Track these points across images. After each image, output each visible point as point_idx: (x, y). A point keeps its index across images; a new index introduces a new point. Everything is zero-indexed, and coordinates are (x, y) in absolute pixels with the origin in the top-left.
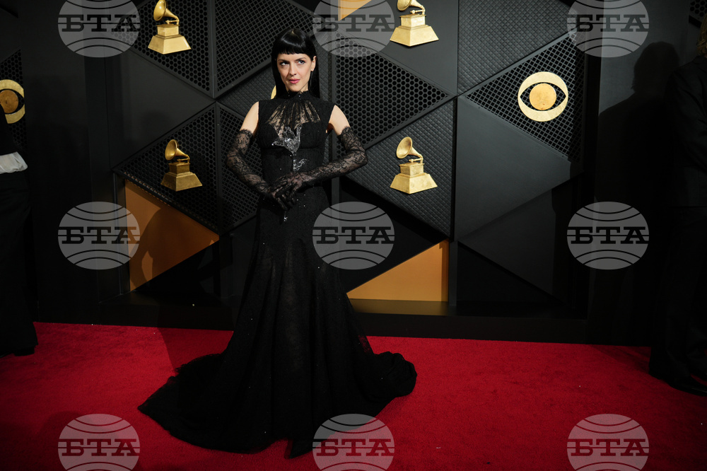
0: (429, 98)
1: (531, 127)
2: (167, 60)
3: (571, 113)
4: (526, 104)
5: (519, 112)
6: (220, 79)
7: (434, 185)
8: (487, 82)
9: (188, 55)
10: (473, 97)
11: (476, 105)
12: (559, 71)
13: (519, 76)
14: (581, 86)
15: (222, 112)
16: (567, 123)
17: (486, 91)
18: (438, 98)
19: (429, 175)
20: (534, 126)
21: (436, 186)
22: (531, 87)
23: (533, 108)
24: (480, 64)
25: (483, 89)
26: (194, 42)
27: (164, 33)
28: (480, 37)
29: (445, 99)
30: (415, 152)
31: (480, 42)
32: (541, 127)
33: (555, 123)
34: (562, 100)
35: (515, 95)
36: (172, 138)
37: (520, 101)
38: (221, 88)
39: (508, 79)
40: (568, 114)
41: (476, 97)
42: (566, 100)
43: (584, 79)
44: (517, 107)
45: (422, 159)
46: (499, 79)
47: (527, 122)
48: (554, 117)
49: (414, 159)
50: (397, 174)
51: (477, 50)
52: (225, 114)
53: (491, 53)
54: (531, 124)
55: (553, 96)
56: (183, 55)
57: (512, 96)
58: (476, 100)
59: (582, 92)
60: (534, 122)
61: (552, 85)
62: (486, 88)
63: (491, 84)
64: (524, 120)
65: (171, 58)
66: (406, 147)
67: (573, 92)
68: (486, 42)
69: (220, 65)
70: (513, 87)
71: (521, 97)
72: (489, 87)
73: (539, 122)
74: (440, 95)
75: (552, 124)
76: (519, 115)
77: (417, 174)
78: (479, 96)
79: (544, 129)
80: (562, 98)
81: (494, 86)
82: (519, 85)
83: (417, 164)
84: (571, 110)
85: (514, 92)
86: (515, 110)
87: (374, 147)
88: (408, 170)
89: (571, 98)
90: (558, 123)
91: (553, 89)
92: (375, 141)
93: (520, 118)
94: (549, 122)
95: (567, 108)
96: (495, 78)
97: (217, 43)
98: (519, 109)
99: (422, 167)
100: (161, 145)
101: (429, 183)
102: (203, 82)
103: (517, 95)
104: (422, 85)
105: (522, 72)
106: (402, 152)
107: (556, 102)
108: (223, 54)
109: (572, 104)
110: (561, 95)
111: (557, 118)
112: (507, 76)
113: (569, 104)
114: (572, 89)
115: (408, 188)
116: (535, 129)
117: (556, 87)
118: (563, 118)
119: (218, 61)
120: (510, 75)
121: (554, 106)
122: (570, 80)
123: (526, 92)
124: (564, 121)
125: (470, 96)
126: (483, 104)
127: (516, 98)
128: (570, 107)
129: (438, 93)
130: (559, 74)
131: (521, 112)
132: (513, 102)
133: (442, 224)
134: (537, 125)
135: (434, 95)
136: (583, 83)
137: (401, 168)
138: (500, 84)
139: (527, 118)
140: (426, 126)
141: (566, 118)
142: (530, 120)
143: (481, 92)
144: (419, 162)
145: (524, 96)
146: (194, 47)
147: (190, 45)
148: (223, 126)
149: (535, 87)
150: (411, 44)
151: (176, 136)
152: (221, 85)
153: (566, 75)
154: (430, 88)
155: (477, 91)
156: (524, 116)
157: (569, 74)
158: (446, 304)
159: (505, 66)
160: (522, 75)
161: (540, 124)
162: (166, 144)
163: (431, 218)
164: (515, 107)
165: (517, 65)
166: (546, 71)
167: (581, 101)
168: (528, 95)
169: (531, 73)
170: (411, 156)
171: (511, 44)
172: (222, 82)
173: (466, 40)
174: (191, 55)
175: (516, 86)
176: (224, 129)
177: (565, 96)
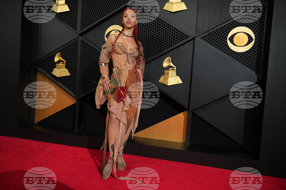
0: (181, 38)
1: (234, 55)
2: (59, 16)
3: (256, 49)
4: (232, 43)
5: (227, 47)
6: (82, 25)
7: (181, 82)
8: (211, 31)
9: (68, 13)
10: (204, 39)
11: (205, 43)
12: (250, 26)
13: (229, 28)
14: (262, 35)
15: (82, 41)
16: (254, 54)
17: (211, 35)
18: (185, 38)
19: (178, 77)
20: (235, 54)
21: (182, 83)
22: (235, 34)
23: (235, 45)
24: (208, 22)
25: (209, 34)
26: (72, 8)
27: (59, 3)
28: (209, 8)
29: (189, 39)
30: (172, 65)
31: (209, 11)
32: (239, 55)
33: (247, 54)
34: (251, 42)
35: (226, 38)
36: (59, 52)
37: (228, 41)
38: (82, 29)
39: (222, 30)
40: (255, 49)
41: (205, 38)
42: (253, 42)
43: (264, 31)
44: (227, 44)
45: (175, 68)
46: (218, 29)
47: (232, 52)
48: (246, 50)
49: (171, 68)
50: (162, 75)
51: (207, 15)
52: (83, 42)
53: (214, 16)
54: (233, 53)
55: (246, 39)
56: (66, 14)
57: (224, 38)
58: (205, 40)
59: (263, 38)
60: (235, 52)
61: (246, 34)
62: (210, 34)
63: (213, 32)
64: (230, 51)
65: (61, 15)
66: (168, 62)
67: (257, 37)
68: (212, 11)
69: (82, 18)
70: (225, 34)
71: (229, 39)
72: (212, 34)
73: (238, 53)
74: (186, 37)
75: (245, 54)
76: (228, 48)
77: (172, 76)
78: (207, 38)
79: (241, 56)
80: (251, 40)
81: (215, 33)
82: (228, 33)
83: (173, 71)
84: (256, 47)
85: (225, 37)
86: (226, 46)
87: (152, 61)
88: (168, 73)
89: (256, 41)
90: (249, 53)
91: (246, 36)
92: (152, 58)
93: (228, 50)
94: (243, 53)
95: (254, 46)
96: (216, 29)
97: (82, 8)
98: (227, 45)
99: (175, 72)
100: (54, 55)
101: (178, 81)
102: (74, 26)
103: (227, 38)
104: (178, 32)
105: (230, 26)
106: (165, 64)
107: (248, 42)
108: (84, 13)
109: (257, 44)
110: (251, 39)
111: (248, 51)
112: (222, 28)
113: (255, 44)
114: (257, 36)
115: (168, 83)
116: (236, 56)
117: (248, 35)
118: (251, 51)
119: (82, 17)
120: (224, 28)
121: (247, 45)
122: (256, 31)
123: (232, 37)
124: (252, 53)
125: (202, 38)
126: (209, 42)
127: (226, 40)
128: (256, 46)
129: (185, 35)
130: (250, 28)
131: (229, 47)
132: (225, 41)
133: (184, 103)
134: (237, 54)
135: (183, 37)
136: (263, 33)
137: (165, 72)
138: (218, 32)
139: (232, 50)
140: (178, 52)
141: (253, 51)
142: (233, 51)
143: (208, 36)
144: (174, 70)
145: (231, 39)
146: (72, 10)
147: (70, 9)
148: (82, 48)
149: (237, 35)
150: (173, 11)
151: (60, 51)
152: (82, 28)
153: (254, 29)
154: (181, 33)
155: (206, 35)
156: (230, 49)
157: (256, 28)
158: (184, 144)
159: (221, 23)
160: (230, 28)
161: (239, 54)
162: (55, 54)
163: (178, 99)
164: (225, 44)
165: (227, 23)
166: (243, 26)
167: (262, 43)
168: (233, 38)
169: (235, 27)
170: (170, 67)
171: (225, 12)
172: (82, 27)
173: (201, 10)
174: (70, 13)
175: (226, 33)
176: (82, 49)
177: (253, 40)
